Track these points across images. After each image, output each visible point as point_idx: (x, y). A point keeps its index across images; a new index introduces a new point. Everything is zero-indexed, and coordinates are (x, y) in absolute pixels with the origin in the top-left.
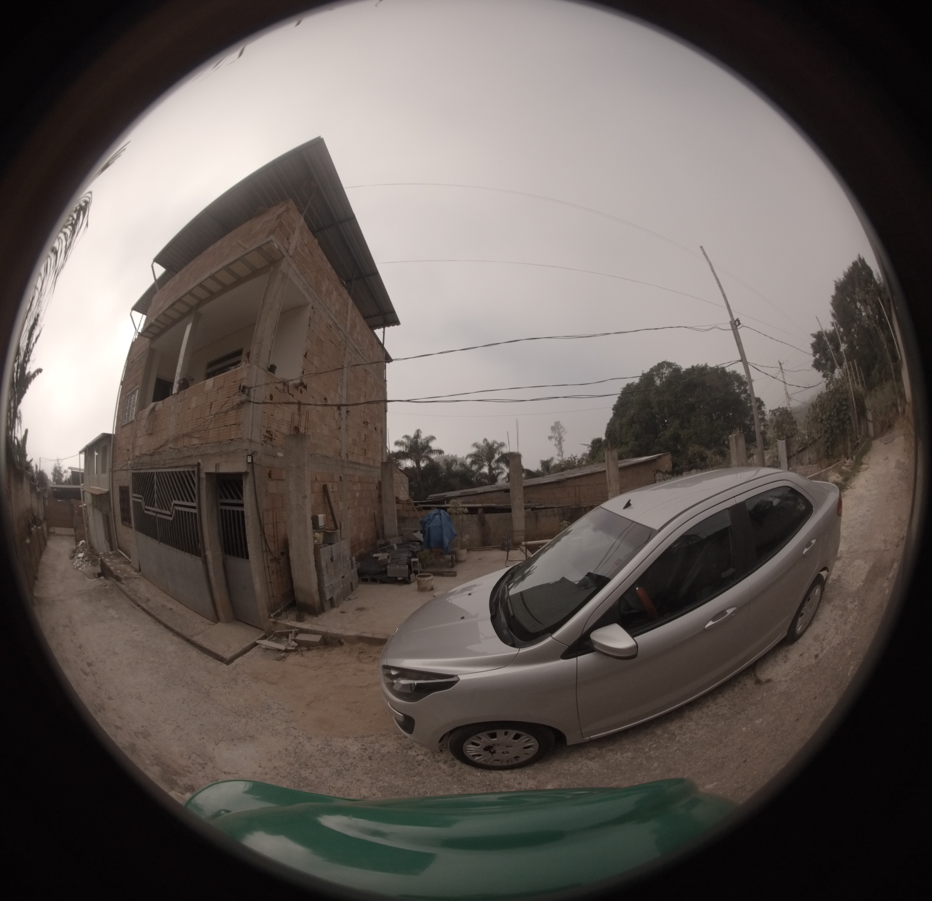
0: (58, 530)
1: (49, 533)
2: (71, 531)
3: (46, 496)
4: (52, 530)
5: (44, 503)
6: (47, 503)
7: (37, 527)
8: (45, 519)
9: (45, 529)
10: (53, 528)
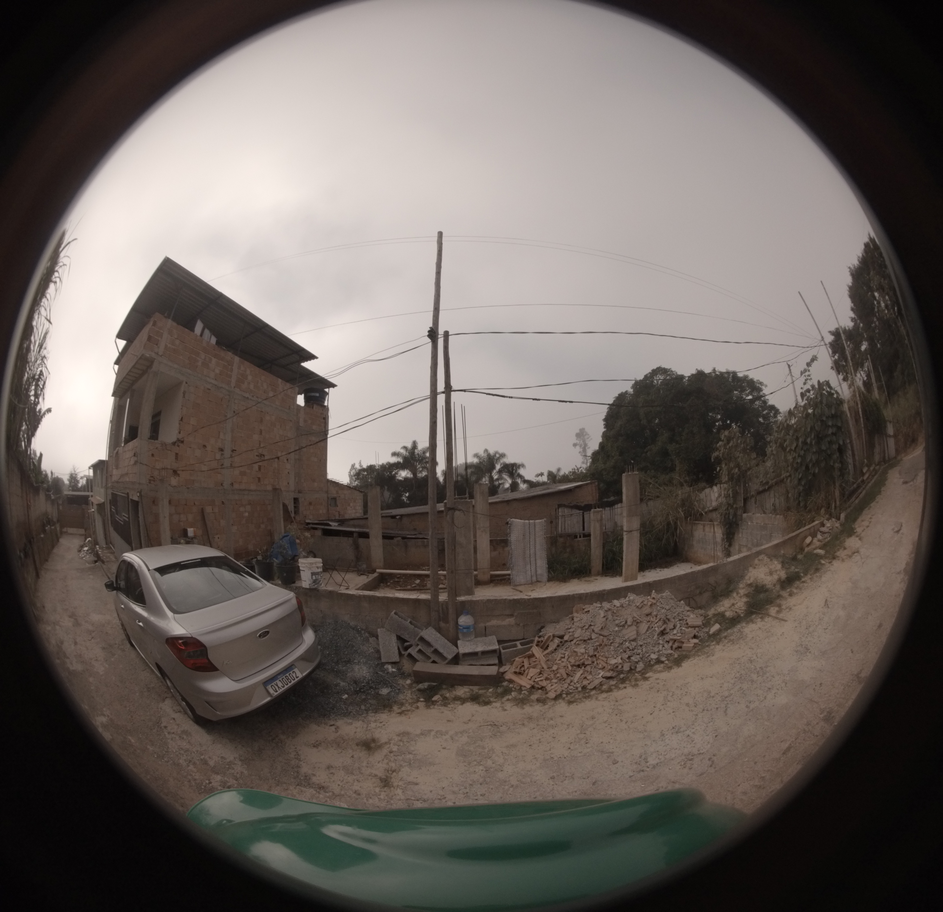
0: (71, 530)
1: (62, 533)
2: (82, 531)
3: (60, 502)
4: (65, 530)
5: (58, 509)
6: (61, 508)
7: (50, 527)
8: (58, 521)
9: (58, 529)
10: (65, 528)
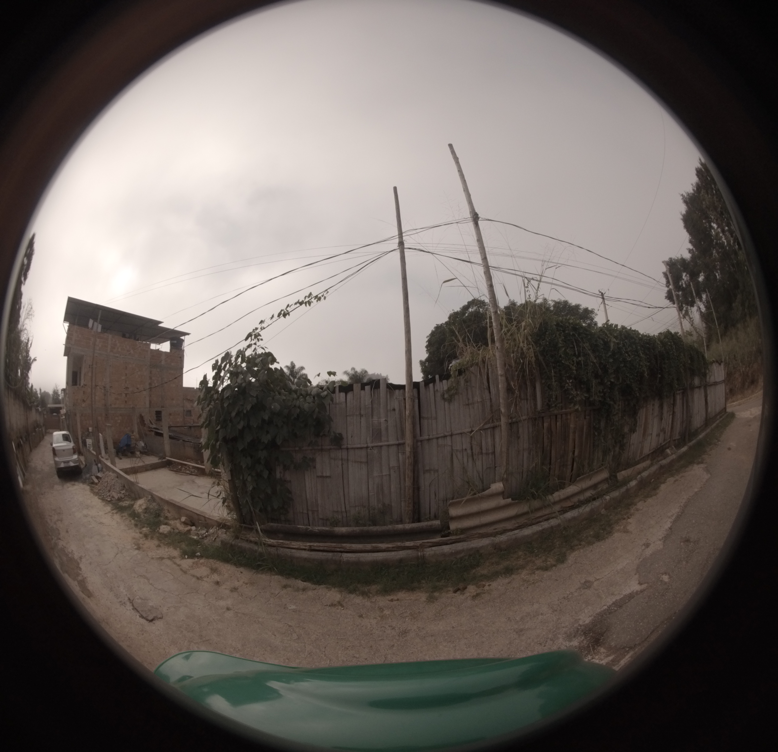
0: (51, 431)
1: (46, 433)
3: (45, 412)
6: (45, 416)
7: (39, 429)
8: (43, 425)
9: (44, 430)
10: (48, 430)
